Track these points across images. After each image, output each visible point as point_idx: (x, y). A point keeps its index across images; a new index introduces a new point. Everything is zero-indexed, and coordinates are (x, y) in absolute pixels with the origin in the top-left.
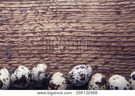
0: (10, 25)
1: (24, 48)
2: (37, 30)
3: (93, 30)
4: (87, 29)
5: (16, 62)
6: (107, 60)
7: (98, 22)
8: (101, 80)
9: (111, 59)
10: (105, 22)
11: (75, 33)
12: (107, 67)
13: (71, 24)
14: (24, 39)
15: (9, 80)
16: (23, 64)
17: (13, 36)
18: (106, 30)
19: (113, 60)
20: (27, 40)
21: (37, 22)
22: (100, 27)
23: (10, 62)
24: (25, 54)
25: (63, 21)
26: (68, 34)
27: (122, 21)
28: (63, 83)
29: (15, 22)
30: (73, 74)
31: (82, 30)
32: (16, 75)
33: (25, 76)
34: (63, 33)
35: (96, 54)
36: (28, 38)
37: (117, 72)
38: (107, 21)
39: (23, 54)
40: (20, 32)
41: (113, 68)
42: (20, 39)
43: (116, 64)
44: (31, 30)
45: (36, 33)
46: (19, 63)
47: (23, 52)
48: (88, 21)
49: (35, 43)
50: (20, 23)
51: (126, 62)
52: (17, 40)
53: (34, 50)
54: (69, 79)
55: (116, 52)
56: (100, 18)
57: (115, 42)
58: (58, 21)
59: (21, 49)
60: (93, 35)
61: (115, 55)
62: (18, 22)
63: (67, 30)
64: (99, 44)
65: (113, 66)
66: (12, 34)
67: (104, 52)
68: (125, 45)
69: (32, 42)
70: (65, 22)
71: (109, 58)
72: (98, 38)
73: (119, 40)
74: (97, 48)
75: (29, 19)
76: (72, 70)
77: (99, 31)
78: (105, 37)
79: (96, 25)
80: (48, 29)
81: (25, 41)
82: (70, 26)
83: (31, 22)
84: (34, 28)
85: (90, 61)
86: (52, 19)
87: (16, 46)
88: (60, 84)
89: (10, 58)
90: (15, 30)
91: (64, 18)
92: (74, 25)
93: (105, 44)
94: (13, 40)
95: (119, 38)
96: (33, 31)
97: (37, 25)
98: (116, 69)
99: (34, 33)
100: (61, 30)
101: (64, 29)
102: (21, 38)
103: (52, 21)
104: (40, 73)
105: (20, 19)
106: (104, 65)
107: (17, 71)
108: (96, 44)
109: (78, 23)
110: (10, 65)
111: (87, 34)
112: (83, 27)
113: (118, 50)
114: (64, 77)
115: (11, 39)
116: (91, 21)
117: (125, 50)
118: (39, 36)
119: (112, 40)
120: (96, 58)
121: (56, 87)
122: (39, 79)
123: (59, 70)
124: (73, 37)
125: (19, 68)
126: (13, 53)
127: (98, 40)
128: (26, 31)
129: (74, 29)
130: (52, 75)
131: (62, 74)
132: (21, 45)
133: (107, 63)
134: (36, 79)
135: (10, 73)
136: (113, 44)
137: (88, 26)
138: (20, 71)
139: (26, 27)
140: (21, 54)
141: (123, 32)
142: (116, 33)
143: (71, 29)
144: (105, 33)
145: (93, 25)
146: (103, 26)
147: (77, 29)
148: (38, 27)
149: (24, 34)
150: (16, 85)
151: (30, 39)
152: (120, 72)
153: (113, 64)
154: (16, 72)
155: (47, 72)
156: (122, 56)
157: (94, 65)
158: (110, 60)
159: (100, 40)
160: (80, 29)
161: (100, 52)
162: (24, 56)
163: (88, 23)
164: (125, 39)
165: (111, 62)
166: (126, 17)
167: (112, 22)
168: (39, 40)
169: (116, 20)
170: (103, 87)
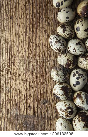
0: (20, 101)
1: (39, 89)
2: (24, 78)
3: (24, 34)
4: (23, 39)
5: (50, 96)
6: (47, 24)
7: (18, 31)
8: (62, 28)
9: (45, 21)
10: (18, 26)
11: (27, 48)
12: (52, 23)
13: (20, 51)
14: (31, 89)
15: (65, 101)
16: (52, 89)
17: (29, 99)
18: (24, 25)
19: (46, 19)
20: (32, 86)
21: (18, 78)
22: (22, 29)
23: (51, 101)
24: (44, 88)
25: (17, 57)
26: (27, 53)
27: (18, 15)
28: (66, 56)
29: (17, 97)
30: (57, 49)
31: (24, 43)
32: (61, 95)
33: (61, 88)
34: (26, 57)
35: (42, 32)
36: (30, 86)
37: (55, 17)
38: (17, 25)
39: (44, 90)
40: (25, 93)
41: (52, 20)
42: (32, 93)
43: (49, 17)
44: (24, 83)
45: (26, 79)
46: (51, 93)
47: (42, 89)
48: (18, 38)
49: (35, 80)
50: (18, 93)
51: (48, 11)
52: (32, 95)
53: (40, 80)
54: (61, 51)
55: (40, 17)
56: (15, 30)
57: (33, 19)
58: (17, 61)
59: (39, 91)
60: (28, 34)
61: (42, 18)
62: (18, 94)
63: (24, 54)
64: (35, 30)
65: (51, 19)
66: (27, 99)
67: (41, 26)
68: (35, 11)
69: (34, 82)
70: (18, 56)
71: (45, 22)
72: (30, 30)
73: (31, 16)
74: (38, 31)
75: (15, 86)
76: (54, 50)
77: (24, 30)
78: (29, 26)
79: (20, 33)
80: (23, 69)
81: (33, 89)
82: (21, 52)
83: (18, 83)
84: (22, 80)
85: (48, 36)
86: (15, 66)
87: (37, 96)
88: (67, 59)
89: (47, 101)
90: (24, 97)
91: (15, 57)
92: (20, 49)
93: (34, 25)
94: (32, 98)
95: (30, 16)
96: (25, 82)
97: (20, 79)
98: (53, 17)
99: (26, 80)
100: (24, 59)
101: (23, 56)
102: (31, 91)
103: (17, 66)
104: (57, 75)
105: (15, 93)
106: (50, 26)
107: (57, 94)
108: (35, 32)
109: (19, 45)
110: (53, 101)
111: (27, 39)
112: (21, 42)
113: (39, 16)
114: (61, 56)
115: (32, 101)
116: (18, 36)
117: (39, 12)
118: (29, 76)
119: (32, 20)
120: (45, 31)
121: (69, 62)
122: (63, 76)
123: (55, 60)
124: (30, 49)
125: (55, 93)
126: (43, 99)
127: (32, 30)
128: (25, 87)
129: (24, 49)
130: (60, 65)
131: (59, 57)
132: (36, 91)
133: (49, 24)
134: (63, 78)
135: (59, 101)
136: (35, 20)
137: (21, 38)
138: (57, 92)
139: (21, 87)
140: (44, 92)
141: (26, 14)
142: (26, 18)
143: (24, 51)
144: (26, 26)
145: (20, 35)
146: (21, 27)
147: (23, 46)
148: (22, 77)
149: (27, 89)
150: (69, 96)
151: (31, 84)
152: (55, 15)
153: (50, 20)
154: (58, 96)
155: (57, 69)
156: (44, 13)
157: (51, 33)
158: (47, 21)
159: (32, 29)
160: (23, 44)
161: (41, 29)
162: (46, 88)
163: (19, 38)
164: (31, 12)
165: (48, 20)
166: (15, 12)
167: (18, 21)
168: (32, 77)
169: (17, 18)
170: (67, 28)
